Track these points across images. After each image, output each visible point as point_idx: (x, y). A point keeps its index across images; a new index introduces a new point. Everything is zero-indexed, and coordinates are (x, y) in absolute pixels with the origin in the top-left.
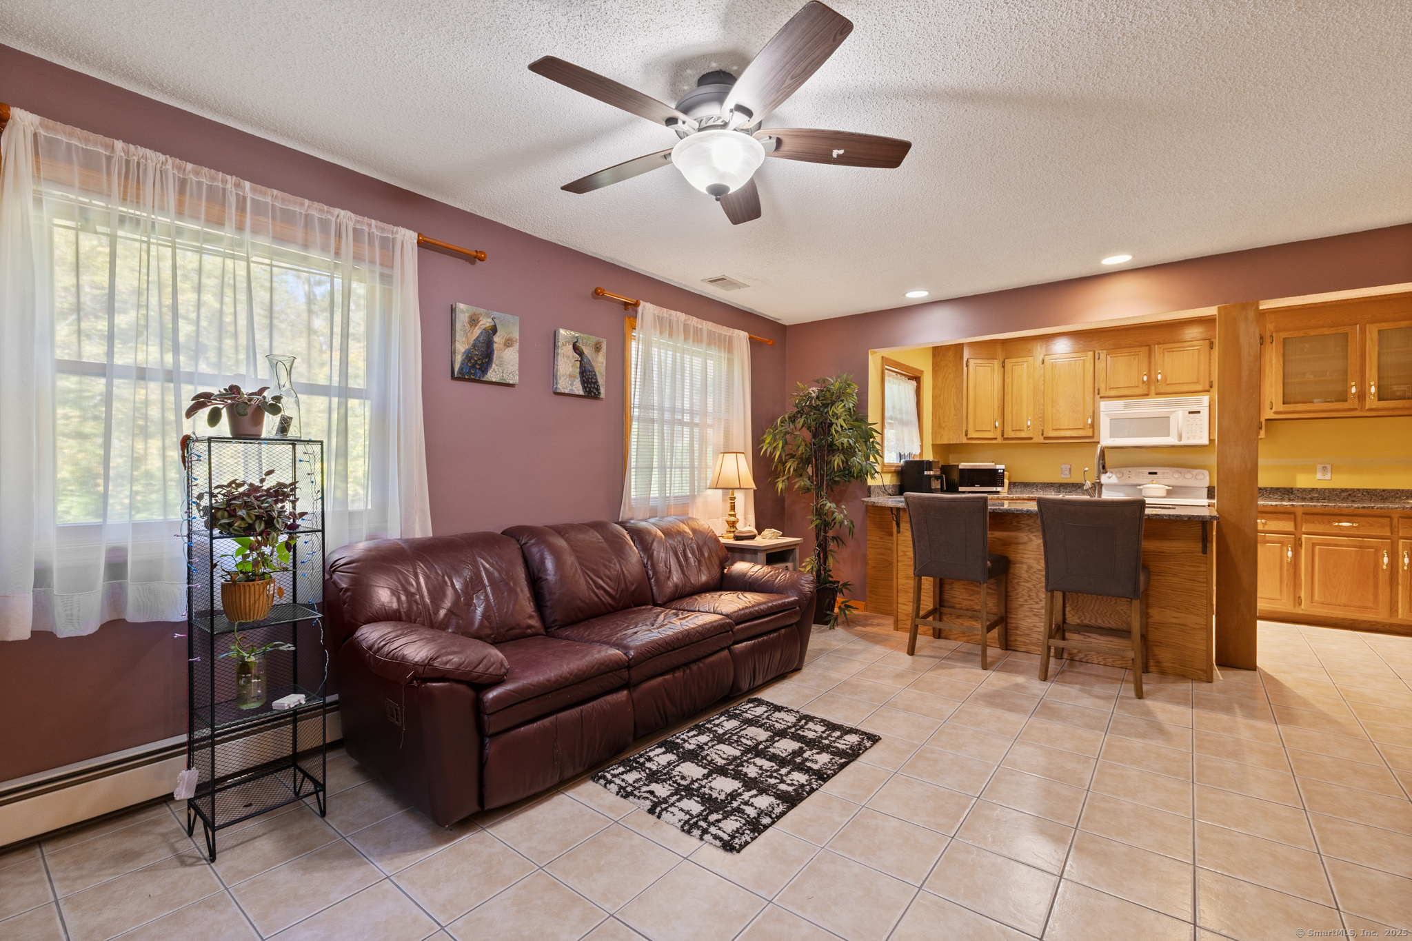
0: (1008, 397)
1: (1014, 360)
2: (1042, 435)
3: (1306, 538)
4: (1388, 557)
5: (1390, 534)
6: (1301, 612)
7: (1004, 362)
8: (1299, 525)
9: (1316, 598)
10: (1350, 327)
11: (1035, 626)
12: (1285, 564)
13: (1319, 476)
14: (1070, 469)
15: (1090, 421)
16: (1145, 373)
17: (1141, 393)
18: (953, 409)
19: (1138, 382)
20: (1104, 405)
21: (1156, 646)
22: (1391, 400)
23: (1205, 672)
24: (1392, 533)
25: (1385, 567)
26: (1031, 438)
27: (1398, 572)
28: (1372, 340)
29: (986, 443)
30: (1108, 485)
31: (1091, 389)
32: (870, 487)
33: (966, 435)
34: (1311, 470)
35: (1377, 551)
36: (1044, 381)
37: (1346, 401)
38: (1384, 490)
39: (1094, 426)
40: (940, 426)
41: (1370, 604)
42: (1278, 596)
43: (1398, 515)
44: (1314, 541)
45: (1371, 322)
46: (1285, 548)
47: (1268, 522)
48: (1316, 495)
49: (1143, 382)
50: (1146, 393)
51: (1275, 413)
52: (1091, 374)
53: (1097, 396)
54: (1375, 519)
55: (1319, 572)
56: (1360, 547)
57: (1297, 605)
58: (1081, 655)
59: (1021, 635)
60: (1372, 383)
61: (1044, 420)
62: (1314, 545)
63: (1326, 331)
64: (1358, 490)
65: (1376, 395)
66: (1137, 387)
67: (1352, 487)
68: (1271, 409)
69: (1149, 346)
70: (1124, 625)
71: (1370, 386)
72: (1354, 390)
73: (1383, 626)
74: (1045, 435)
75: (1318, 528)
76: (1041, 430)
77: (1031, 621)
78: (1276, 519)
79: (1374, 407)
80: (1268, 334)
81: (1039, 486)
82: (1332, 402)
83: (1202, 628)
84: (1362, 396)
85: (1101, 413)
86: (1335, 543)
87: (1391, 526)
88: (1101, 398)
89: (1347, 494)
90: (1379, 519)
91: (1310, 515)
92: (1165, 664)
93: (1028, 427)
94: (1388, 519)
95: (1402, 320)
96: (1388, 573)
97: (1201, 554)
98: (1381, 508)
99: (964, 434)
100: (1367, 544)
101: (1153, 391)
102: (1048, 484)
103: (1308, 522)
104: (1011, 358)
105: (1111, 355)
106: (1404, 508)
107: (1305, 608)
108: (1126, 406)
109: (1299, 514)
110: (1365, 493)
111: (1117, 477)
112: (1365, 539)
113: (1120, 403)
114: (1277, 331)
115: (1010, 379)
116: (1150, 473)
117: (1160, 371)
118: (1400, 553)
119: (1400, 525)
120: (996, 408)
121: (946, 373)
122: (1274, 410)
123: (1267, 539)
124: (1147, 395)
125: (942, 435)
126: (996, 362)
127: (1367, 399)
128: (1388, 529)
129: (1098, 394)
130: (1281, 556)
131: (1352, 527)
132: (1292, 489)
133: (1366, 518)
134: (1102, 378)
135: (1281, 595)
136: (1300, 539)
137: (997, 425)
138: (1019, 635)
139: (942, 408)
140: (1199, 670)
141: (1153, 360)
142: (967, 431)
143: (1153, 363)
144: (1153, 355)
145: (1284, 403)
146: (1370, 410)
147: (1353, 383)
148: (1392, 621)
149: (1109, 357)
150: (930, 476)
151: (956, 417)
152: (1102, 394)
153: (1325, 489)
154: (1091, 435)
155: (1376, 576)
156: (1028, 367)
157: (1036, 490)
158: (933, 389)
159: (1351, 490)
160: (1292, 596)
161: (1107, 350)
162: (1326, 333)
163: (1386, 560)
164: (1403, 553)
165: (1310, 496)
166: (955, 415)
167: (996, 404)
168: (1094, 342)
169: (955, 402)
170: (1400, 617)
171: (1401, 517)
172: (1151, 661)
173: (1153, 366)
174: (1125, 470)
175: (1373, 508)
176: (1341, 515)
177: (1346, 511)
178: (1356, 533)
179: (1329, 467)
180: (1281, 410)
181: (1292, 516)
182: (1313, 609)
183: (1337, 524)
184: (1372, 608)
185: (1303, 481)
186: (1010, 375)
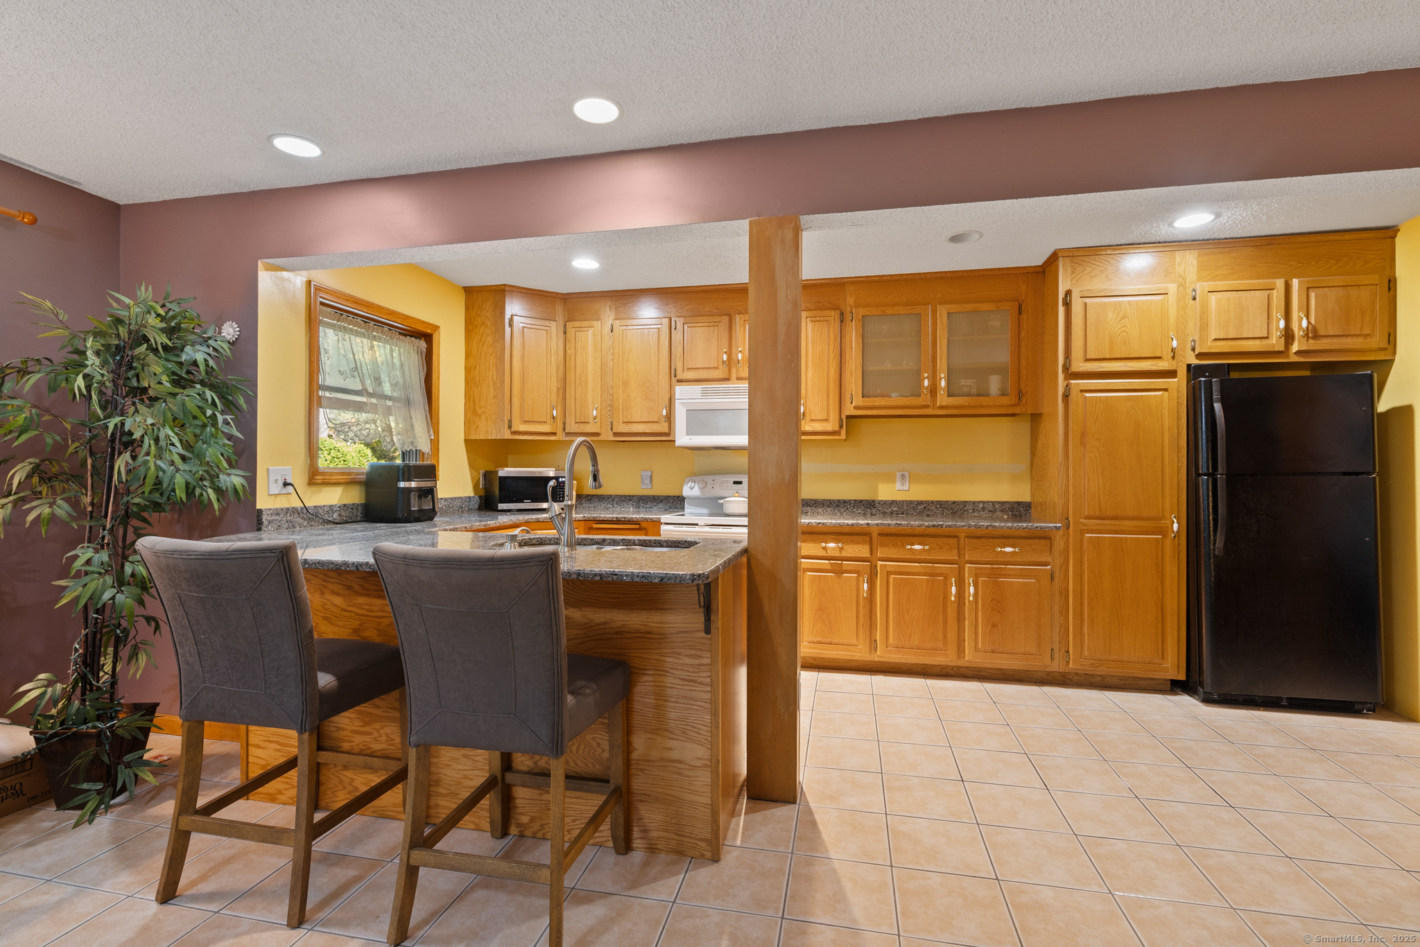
0: (571, 376)
1: (577, 324)
2: (612, 429)
3: (881, 565)
4: (956, 586)
5: (957, 558)
6: (877, 659)
7: (565, 326)
8: (874, 549)
9: (891, 641)
10: (923, 306)
11: (466, 777)
12: (861, 600)
13: (898, 486)
14: (651, 477)
15: (664, 413)
16: (725, 350)
17: (721, 377)
18: (492, 389)
19: (718, 362)
20: (680, 390)
21: (641, 801)
22: (959, 396)
23: (709, 842)
24: (959, 558)
25: (953, 598)
26: (598, 434)
27: (965, 604)
28: (942, 323)
29: (539, 440)
30: (690, 498)
31: (667, 370)
32: (260, 512)
33: (510, 427)
34: (890, 478)
35: (946, 578)
36: (613, 354)
37: (920, 396)
38: (954, 502)
39: (670, 418)
40: (475, 413)
41: (940, 645)
42: (855, 642)
43: (964, 535)
44: (889, 569)
45: (942, 303)
46: (861, 578)
47: (845, 547)
48: (895, 509)
49: (724, 362)
50: (727, 377)
51: (856, 408)
52: (667, 348)
53: (674, 379)
54: (944, 540)
55: (893, 608)
56: (931, 575)
57: (873, 650)
58: (535, 827)
59: (445, 796)
60: (942, 375)
61: (612, 408)
62: (889, 573)
63: (902, 310)
64: (932, 502)
65: (946, 390)
66: (717, 368)
67: (928, 500)
68: (852, 403)
69: (730, 316)
70: (598, 767)
71: (941, 379)
72: (926, 383)
73: (952, 669)
74: (614, 430)
75: (892, 552)
76: (609, 423)
77: (460, 767)
78: (853, 542)
79: (944, 404)
80: (848, 309)
81: (616, 500)
82: (907, 396)
83: (706, 766)
84: (933, 390)
85: (676, 401)
86: (908, 571)
87: (959, 548)
88: (679, 381)
89: (922, 507)
90: (948, 539)
91: (889, 536)
92: (654, 834)
93: (594, 419)
94: (956, 540)
95: (968, 303)
96: (956, 605)
97: (703, 634)
98: (950, 526)
99: (506, 426)
100: (938, 571)
101: (734, 376)
102: (626, 496)
103: (883, 545)
104: (574, 320)
105: (689, 325)
106: (969, 526)
107: (882, 655)
108: (705, 393)
109: (875, 535)
110: (938, 506)
111: (700, 488)
112: (935, 565)
113: (696, 389)
114: (856, 307)
115: (573, 350)
116: (735, 483)
117: (740, 349)
118: (967, 581)
119: (966, 547)
120: (555, 390)
121: (482, 335)
122: (854, 404)
123: (844, 568)
124: (727, 379)
125: (478, 426)
126: (553, 324)
127: (938, 394)
128: (955, 551)
129: (675, 378)
130: (858, 589)
131: (923, 550)
132: (874, 501)
133: (936, 539)
134: (678, 356)
135: (857, 640)
136: (876, 566)
137: (555, 415)
138: (442, 795)
139: (477, 387)
140: (701, 840)
141: (734, 334)
142: (510, 421)
143: (734, 337)
144: (734, 328)
145: (863, 397)
146: (941, 407)
147: (926, 375)
148: (960, 663)
149: (686, 327)
150: (409, 490)
151: (495, 400)
152: (679, 377)
153: (903, 501)
154: (667, 431)
155: (945, 610)
156: (594, 334)
157: (613, 505)
158: (466, 358)
159: (927, 502)
160: (868, 641)
161: (684, 317)
162: (902, 312)
163: (954, 589)
164: (969, 581)
165: (890, 510)
166: (494, 398)
167: (554, 384)
168: (671, 306)
169: (495, 378)
170: (966, 659)
171: (966, 537)
172: (635, 829)
173: (734, 342)
174: (709, 479)
175: (942, 526)
176: (913, 536)
177: (918, 531)
178: (928, 558)
179: (907, 474)
180: (860, 404)
181: (868, 538)
182: (888, 655)
183: (909, 547)
184: (942, 650)
185: (887, 492)
186: (573, 344)
